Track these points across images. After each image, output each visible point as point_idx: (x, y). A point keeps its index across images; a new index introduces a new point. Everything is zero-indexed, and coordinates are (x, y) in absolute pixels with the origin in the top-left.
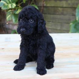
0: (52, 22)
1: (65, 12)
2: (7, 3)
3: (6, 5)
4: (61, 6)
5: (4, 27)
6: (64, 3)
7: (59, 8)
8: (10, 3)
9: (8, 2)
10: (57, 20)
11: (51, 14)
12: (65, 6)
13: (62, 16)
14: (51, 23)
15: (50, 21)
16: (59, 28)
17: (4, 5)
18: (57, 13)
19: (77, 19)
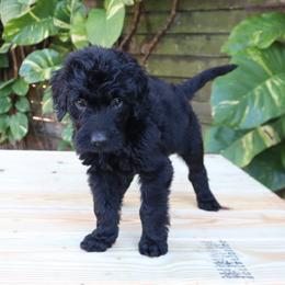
2: (42, 67)
3: (38, 70)
5: (42, 130)
8: (49, 66)
9: (43, 62)
17: (32, 70)
19: (213, 114)
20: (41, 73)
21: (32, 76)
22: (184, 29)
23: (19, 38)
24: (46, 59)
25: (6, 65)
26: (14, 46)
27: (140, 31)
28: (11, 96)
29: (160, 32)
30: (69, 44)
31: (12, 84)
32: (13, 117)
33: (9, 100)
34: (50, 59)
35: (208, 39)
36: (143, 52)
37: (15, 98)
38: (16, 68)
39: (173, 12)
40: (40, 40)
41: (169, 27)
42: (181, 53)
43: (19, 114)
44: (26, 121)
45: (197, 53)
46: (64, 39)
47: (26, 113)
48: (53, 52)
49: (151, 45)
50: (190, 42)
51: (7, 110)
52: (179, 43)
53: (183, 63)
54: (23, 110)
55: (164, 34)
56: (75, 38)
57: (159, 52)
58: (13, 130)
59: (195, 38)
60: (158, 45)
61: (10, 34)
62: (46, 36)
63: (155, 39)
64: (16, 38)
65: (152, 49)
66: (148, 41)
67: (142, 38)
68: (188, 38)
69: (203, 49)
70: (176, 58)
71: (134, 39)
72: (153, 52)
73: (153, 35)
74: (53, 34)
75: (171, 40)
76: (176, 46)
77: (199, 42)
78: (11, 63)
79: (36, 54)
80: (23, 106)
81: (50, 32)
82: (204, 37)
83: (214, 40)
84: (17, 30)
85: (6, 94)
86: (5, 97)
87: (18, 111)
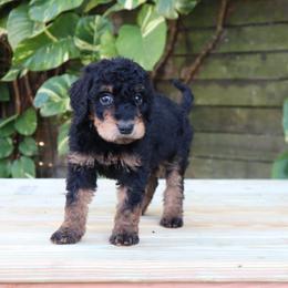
0: (216, 159)
1: (258, 124)
3: (57, 99)
4: (245, 103)
6: (254, 93)
7: (238, 111)
9: (63, 91)
10: (232, 151)
11: (209, 132)
12: (256, 101)
13: (249, 136)
14: (210, 161)
15: (207, 158)
17: (50, 100)
18: (232, 128)
19: (287, 139)
20: (60, 103)
21: (49, 107)
22: (233, 48)
23: (32, 62)
24: (66, 86)
26: (25, 72)
27: (178, 52)
29: (204, 53)
32: (16, 162)
33: (10, 141)
35: (264, 58)
36: (182, 76)
37: (18, 138)
38: (18, 102)
39: (219, 28)
40: (58, 63)
41: (214, 46)
42: (230, 76)
43: (22, 158)
44: (33, 166)
45: (251, 76)
46: (87, 63)
47: (32, 157)
49: (193, 68)
50: (240, 62)
51: (8, 153)
52: (227, 65)
53: (233, 89)
54: (29, 153)
55: (208, 54)
57: (202, 76)
59: (247, 57)
60: (201, 68)
61: (22, 57)
62: (66, 58)
63: (198, 61)
64: (29, 61)
65: (194, 73)
66: (188, 63)
67: (180, 60)
68: (238, 57)
69: (257, 69)
70: (225, 83)
71: (170, 62)
72: (195, 77)
73: (196, 56)
74: (73, 57)
75: (217, 62)
76: (224, 69)
77: (252, 63)
78: (12, 96)
79: (53, 81)
80: (29, 149)
82: (258, 56)
83: (271, 59)
84: (30, 52)
85: (7, 134)
86: (5, 138)
87: (22, 155)
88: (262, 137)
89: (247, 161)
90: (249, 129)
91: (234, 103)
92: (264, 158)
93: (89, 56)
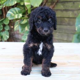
0: (59, 32)
3: (13, 15)
4: (67, 17)
5: (14, 37)
6: (70, 13)
7: (66, 19)
8: (17, 13)
10: (64, 30)
12: (71, 16)
14: (57, 33)
16: (65, 39)
17: (11, 15)
18: (64, 24)
19: (76, 29)
21: (11, 17)
23: (6, 4)
24: (16, 11)
25: (1, 14)
26: (4, 7)
27: (49, 1)
28: (3, 25)
29: (56, 1)
30: (24, 6)
31: (3, 20)
32: (4, 32)
33: (2, 26)
34: (17, 11)
35: (74, 3)
37: (4, 25)
38: (4, 15)
40: (13, 4)
43: (5, 31)
44: (8, 33)
45: (70, 8)
46: (22, 4)
47: (8, 31)
48: (18, 8)
49: (53, 6)
50: (67, 4)
51: (1, 30)
52: (63, 5)
53: (64, 12)
54: (7, 30)
55: (58, 2)
56: (26, 4)
57: (56, 8)
58: (3, 37)
59: (69, 3)
60: (56, 6)
61: (3, 2)
62: (16, 3)
63: (54, 4)
64: (5, 3)
66: (52, 4)
67: (50, 3)
68: (66, 3)
69: (72, 7)
71: (47, 4)
72: (54, 8)
73: (54, 2)
75: (60, 4)
76: (62, 6)
77: (70, 5)
79: (12, 9)
80: (7, 28)
81: (17, 1)
82: (72, 3)
83: (76, 3)
85: (1, 24)
86: (0, 25)
87: (5, 30)
88: (72, 27)
89: (68, 34)
90: (69, 24)
91: (65, 16)
92: (73, 33)
93: (22, 2)
